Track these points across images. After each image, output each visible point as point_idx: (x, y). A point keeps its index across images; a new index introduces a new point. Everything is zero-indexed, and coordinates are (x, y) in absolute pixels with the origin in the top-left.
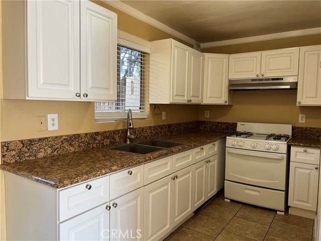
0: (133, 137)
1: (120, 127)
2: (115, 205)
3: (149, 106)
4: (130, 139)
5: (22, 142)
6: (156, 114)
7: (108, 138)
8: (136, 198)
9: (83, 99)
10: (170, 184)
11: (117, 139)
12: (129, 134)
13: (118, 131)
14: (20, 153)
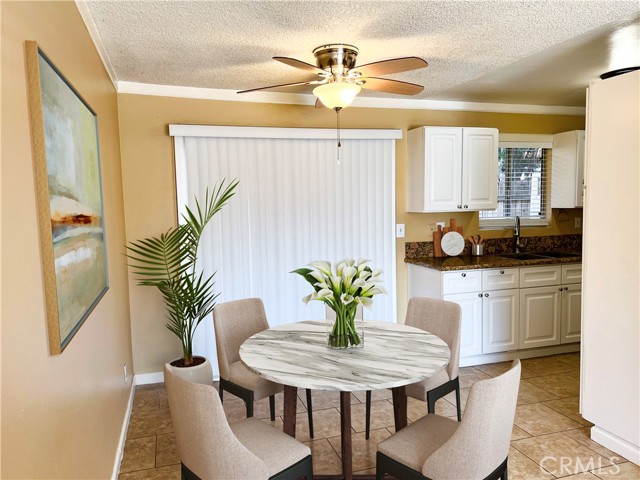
0: (522, 245)
1: (509, 235)
2: (487, 295)
3: (551, 212)
4: (520, 249)
5: (418, 243)
6: (560, 221)
7: (493, 245)
8: (511, 296)
9: (464, 210)
10: (556, 295)
11: (504, 247)
12: (518, 243)
13: (505, 240)
14: (417, 252)
